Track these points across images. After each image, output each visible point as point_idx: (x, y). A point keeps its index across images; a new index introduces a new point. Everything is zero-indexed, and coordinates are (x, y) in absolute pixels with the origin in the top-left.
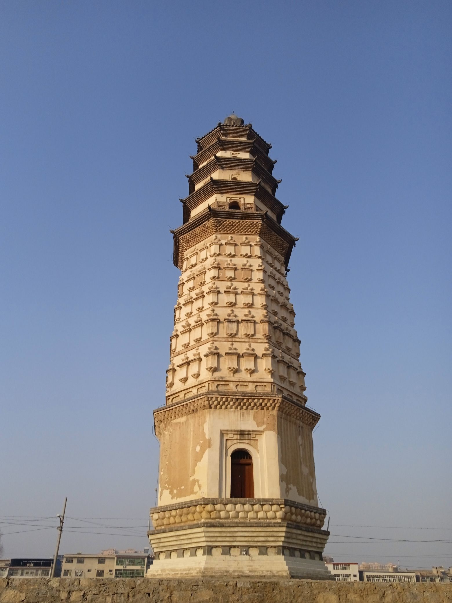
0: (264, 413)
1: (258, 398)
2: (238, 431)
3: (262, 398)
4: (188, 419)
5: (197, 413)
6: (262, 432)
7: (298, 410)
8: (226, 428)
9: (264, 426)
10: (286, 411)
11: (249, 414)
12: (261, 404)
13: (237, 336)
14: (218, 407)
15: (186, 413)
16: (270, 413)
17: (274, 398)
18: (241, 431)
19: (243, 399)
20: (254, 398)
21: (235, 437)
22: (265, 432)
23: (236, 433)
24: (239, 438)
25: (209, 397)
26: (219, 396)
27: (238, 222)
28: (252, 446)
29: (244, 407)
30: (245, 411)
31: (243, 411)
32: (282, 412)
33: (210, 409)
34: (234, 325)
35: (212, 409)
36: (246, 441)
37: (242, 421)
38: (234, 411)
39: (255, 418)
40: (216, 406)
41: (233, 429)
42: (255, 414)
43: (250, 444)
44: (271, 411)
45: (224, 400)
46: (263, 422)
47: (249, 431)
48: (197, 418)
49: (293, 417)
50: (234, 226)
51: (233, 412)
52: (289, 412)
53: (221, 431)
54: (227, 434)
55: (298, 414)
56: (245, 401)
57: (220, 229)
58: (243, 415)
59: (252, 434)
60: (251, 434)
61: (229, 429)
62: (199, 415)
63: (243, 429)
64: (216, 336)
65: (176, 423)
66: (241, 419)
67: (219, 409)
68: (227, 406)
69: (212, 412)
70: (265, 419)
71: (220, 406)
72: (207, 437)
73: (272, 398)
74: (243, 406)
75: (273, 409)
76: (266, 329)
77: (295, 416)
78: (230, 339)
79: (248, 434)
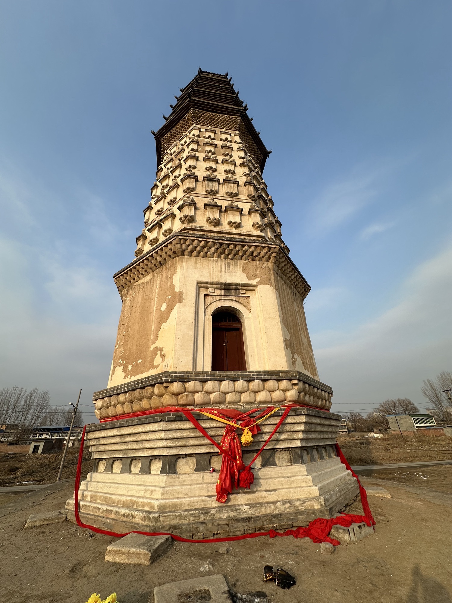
0: (256, 265)
1: (248, 244)
2: (221, 284)
3: (254, 244)
4: (153, 276)
5: (165, 266)
6: (254, 286)
7: (293, 271)
8: (204, 280)
9: (258, 280)
10: (282, 267)
11: (236, 265)
12: (252, 252)
13: (218, 195)
14: (195, 253)
15: (151, 268)
16: (265, 265)
17: (270, 246)
18: (226, 284)
19: (229, 245)
20: (244, 244)
21: (218, 292)
22: (259, 286)
23: (219, 286)
24: (223, 294)
25: (181, 239)
26: (195, 239)
27: (217, 116)
28: (241, 304)
29: (230, 256)
30: (231, 262)
31: (229, 261)
32: (278, 267)
33: (183, 257)
34: (215, 185)
35: (186, 257)
36: (234, 298)
37: (227, 272)
38: (217, 261)
39: (244, 271)
40: (192, 252)
41: (215, 280)
42: (245, 266)
43: (238, 302)
44: (265, 263)
45: (202, 243)
46: (256, 275)
47: (237, 285)
48: (164, 272)
49: (288, 279)
50: (214, 119)
51: (215, 261)
52: (285, 270)
53: (198, 283)
54: (207, 288)
55: (293, 276)
56: (232, 247)
57: (199, 121)
58: (229, 266)
59: (242, 289)
60: (239, 290)
61: (209, 280)
62: (167, 267)
63: (228, 281)
64: (193, 192)
65: (139, 285)
66: (226, 270)
67: (195, 257)
68: (207, 253)
69: (185, 260)
70: (258, 272)
71: (197, 252)
72: (177, 290)
73: (267, 245)
74: (228, 255)
75: (268, 260)
76: (251, 190)
77: (290, 279)
78: (209, 196)
79: (236, 289)
